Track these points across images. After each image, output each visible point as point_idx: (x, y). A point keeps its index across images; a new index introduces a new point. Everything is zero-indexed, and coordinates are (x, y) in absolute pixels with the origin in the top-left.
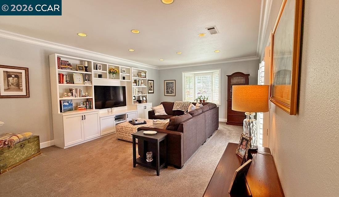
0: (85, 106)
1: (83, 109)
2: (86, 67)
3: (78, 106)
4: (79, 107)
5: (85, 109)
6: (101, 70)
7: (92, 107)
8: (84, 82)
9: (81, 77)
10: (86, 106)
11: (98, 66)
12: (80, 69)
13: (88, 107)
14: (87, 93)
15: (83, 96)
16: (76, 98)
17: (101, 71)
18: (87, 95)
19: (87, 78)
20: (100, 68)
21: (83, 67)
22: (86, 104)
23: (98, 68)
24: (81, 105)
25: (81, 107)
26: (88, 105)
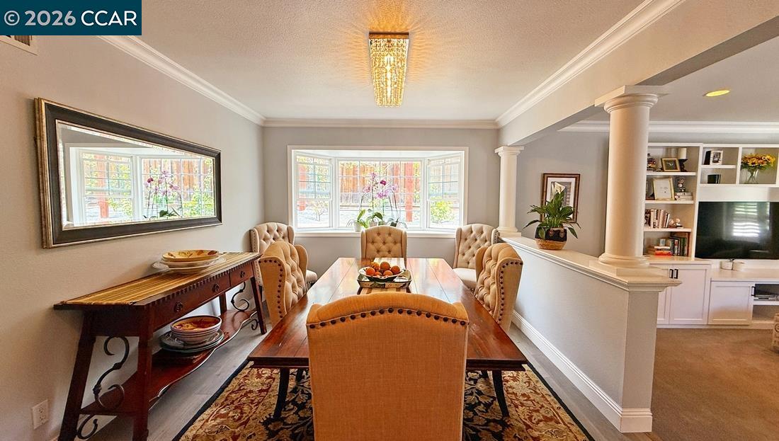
0: (669, 248)
1: (665, 255)
2: (681, 161)
3: (656, 247)
4: (658, 250)
5: (668, 254)
6: (720, 162)
7: (686, 252)
8: (675, 195)
9: (669, 184)
10: (673, 249)
11: (712, 156)
12: (669, 168)
13: (676, 252)
14: (679, 220)
15: (670, 227)
16: (656, 230)
17: (719, 166)
18: (678, 224)
19: (681, 186)
20: (716, 159)
21: (675, 161)
22: (674, 244)
23: (711, 159)
24: (661, 244)
25: (660, 250)
26: (676, 247)
